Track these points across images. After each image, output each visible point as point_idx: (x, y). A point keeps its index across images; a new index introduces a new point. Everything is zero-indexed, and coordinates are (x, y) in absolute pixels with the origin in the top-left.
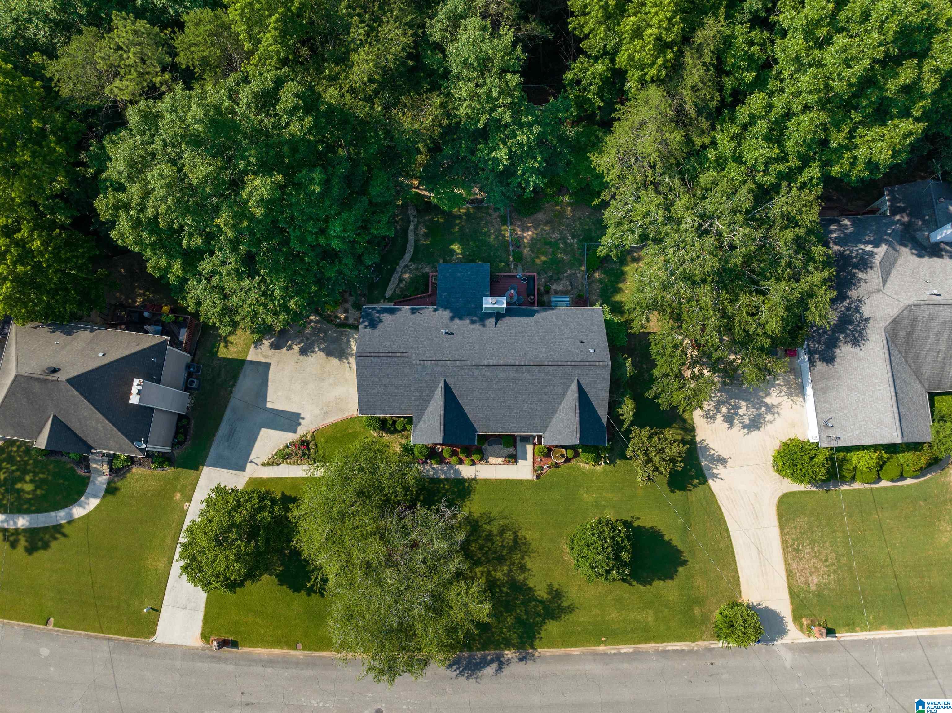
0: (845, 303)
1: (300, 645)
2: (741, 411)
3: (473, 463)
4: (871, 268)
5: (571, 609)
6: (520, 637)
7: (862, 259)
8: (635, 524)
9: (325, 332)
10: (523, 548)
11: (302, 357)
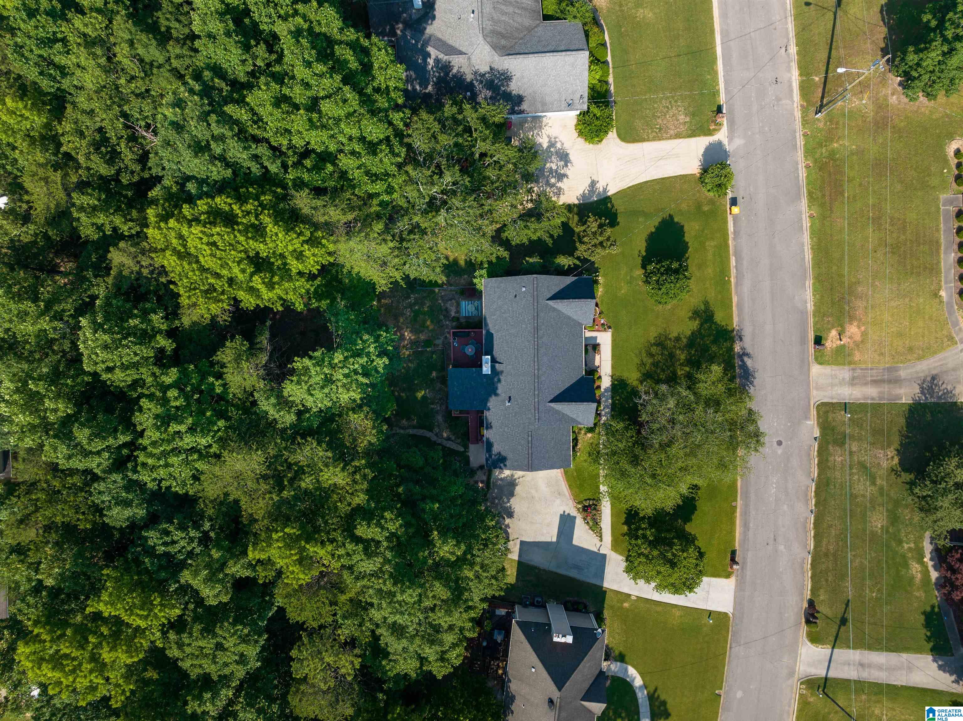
0: (476, 84)
1: (734, 504)
2: (554, 167)
3: (600, 377)
4: (450, 62)
5: (706, 303)
6: (726, 340)
7: (441, 69)
8: (644, 254)
9: (494, 498)
10: (663, 339)
11: (515, 516)
